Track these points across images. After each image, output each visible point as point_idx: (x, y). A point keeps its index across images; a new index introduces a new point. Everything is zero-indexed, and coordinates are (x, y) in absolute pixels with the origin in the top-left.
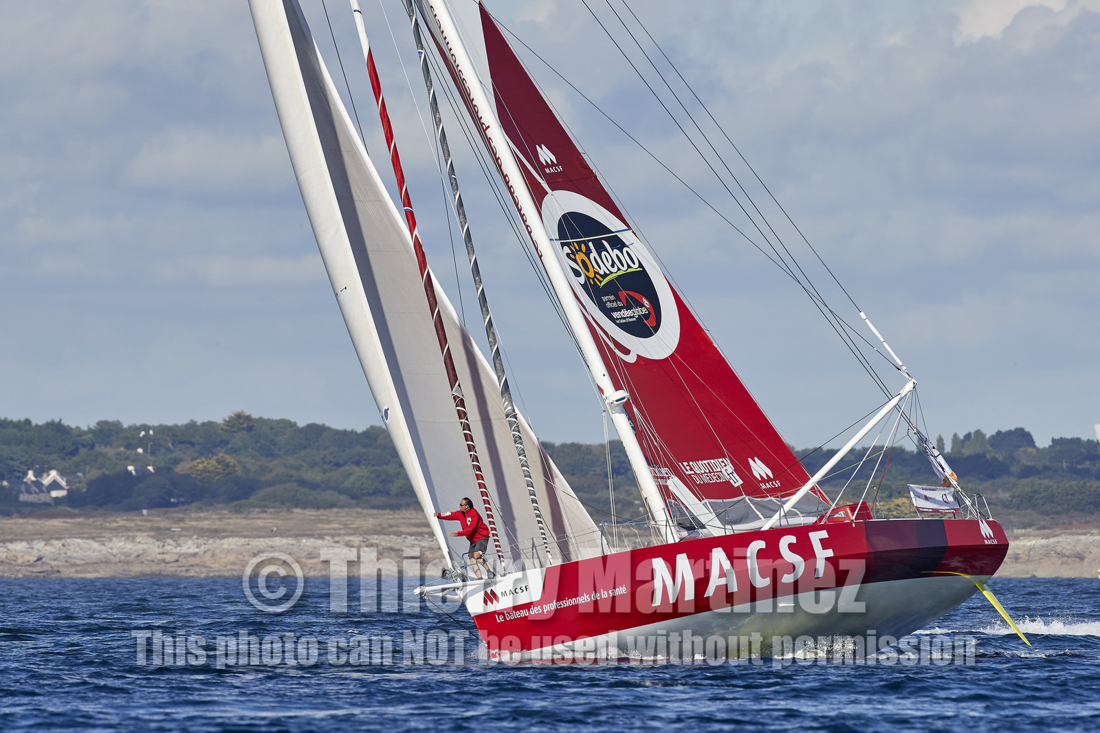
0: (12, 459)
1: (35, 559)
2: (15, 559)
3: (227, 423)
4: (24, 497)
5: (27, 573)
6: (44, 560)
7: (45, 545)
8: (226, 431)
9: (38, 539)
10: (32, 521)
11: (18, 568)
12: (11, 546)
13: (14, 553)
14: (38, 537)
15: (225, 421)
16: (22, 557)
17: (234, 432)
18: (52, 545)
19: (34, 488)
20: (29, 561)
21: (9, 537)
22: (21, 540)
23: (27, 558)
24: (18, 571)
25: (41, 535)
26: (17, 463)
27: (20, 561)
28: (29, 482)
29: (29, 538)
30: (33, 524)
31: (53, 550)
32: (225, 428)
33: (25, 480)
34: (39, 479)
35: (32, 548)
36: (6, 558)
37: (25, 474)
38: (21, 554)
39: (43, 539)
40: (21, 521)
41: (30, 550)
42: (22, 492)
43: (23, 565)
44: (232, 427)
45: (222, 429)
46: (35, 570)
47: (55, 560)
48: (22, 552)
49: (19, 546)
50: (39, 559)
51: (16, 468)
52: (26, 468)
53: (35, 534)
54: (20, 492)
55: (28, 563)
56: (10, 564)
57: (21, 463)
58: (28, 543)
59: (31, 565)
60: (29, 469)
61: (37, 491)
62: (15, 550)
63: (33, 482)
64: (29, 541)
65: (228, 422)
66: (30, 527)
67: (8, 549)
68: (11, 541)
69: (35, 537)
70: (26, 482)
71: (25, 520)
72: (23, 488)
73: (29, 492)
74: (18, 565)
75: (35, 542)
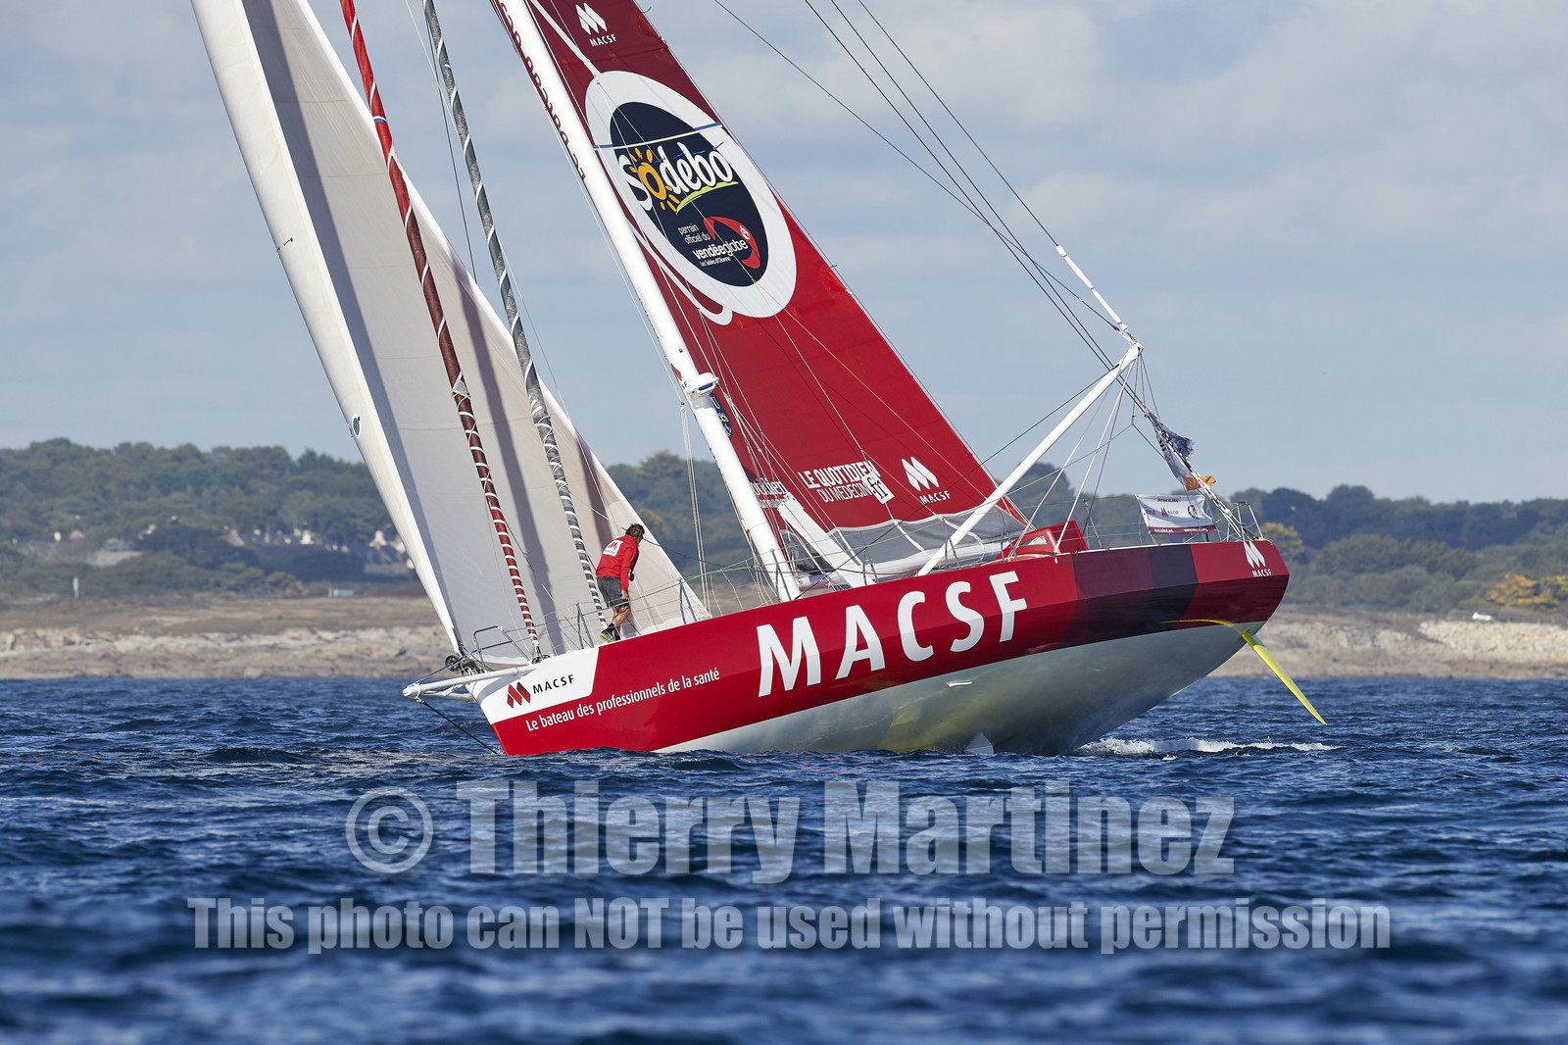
0: (354, 516)
1: (396, 652)
2: (368, 652)
3: (645, 466)
4: (370, 568)
5: (385, 672)
6: (408, 654)
7: (410, 633)
8: (644, 478)
9: (401, 625)
10: (391, 600)
11: (372, 665)
12: (363, 635)
13: (367, 644)
14: (401, 622)
15: (642, 463)
16: (379, 649)
17: (655, 479)
18: (419, 633)
19: (385, 557)
20: (388, 655)
21: (360, 623)
22: (377, 627)
23: (385, 651)
24: (373, 669)
25: (404, 619)
26: (359, 521)
27: (375, 655)
28: (378, 548)
29: (387, 623)
30: (392, 605)
31: (421, 641)
32: (642, 473)
33: (372, 545)
34: (392, 544)
35: (392, 638)
36: (357, 651)
37: (372, 536)
38: (377, 646)
39: (408, 626)
40: (375, 600)
41: (389, 640)
42: (367, 561)
43: (379, 661)
44: (653, 472)
45: (639, 475)
46: (397, 667)
47: (424, 654)
48: (376, 642)
49: (373, 636)
50: (402, 652)
51: (360, 529)
52: (372, 528)
53: (395, 619)
54: (364, 561)
55: (386, 659)
56: (361, 659)
57: (366, 521)
58: (387, 631)
59: (391, 661)
60: (376, 529)
61: (389, 559)
62: (369, 640)
63: (383, 547)
64: (388, 627)
65: (647, 465)
66: (388, 609)
67: (359, 640)
68: (363, 628)
69: (396, 622)
70: (373, 549)
71: (381, 600)
72: (369, 556)
73: (377, 560)
74: (373, 661)
75: (396, 629)
